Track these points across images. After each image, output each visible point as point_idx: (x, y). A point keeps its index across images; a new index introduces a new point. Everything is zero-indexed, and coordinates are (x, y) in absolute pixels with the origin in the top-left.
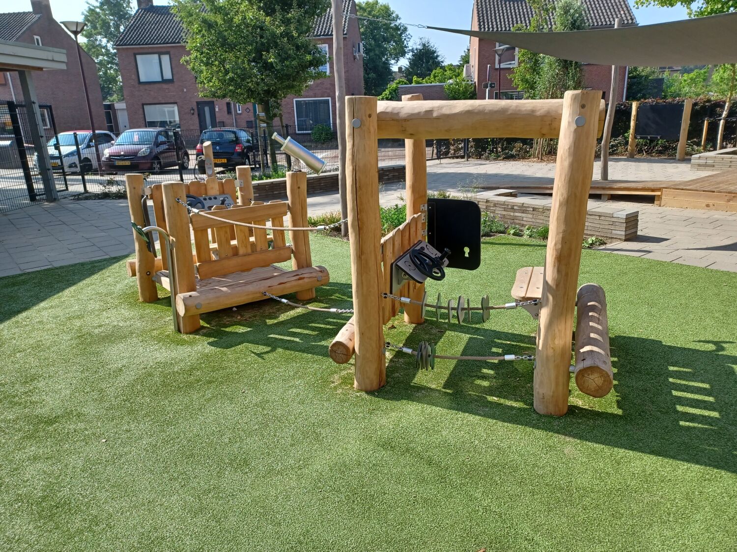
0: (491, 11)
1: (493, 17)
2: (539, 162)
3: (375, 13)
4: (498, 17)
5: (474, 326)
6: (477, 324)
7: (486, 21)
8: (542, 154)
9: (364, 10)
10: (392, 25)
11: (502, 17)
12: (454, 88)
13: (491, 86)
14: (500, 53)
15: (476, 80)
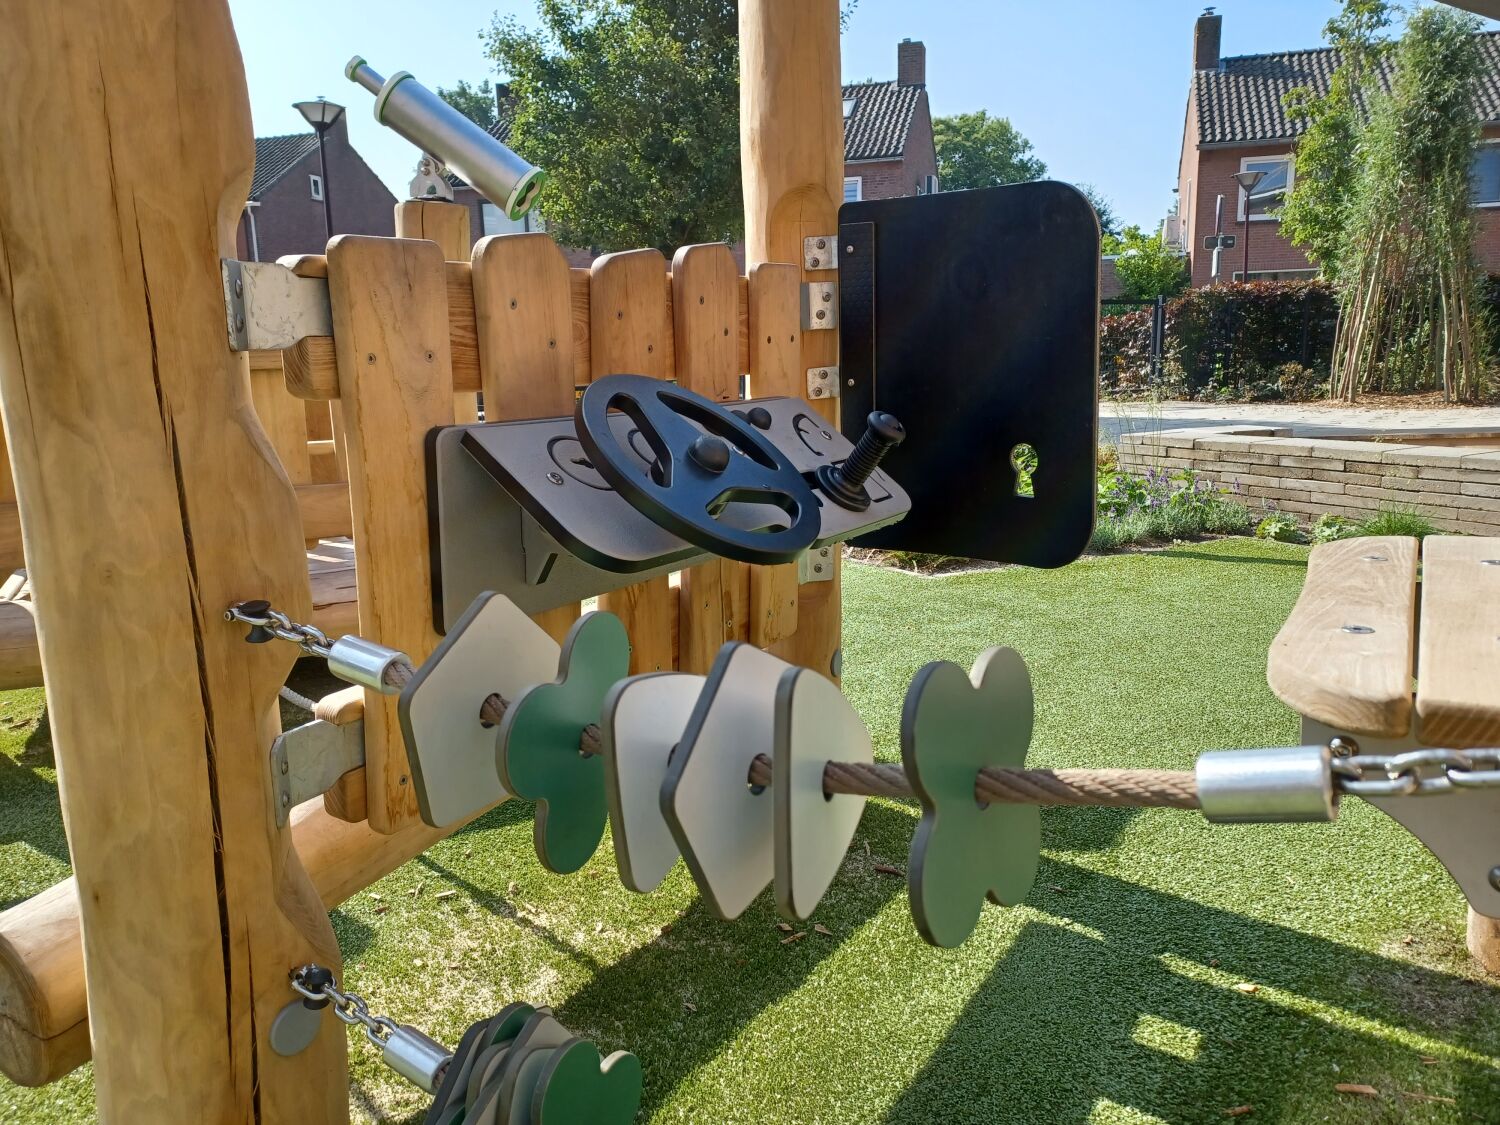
0: (1230, 100)
1: (1235, 112)
2: (1347, 407)
3: (979, 136)
4: (1246, 112)
5: (1066, 857)
6: (1084, 846)
7: (1217, 119)
8: (1355, 389)
9: (956, 130)
10: (1015, 161)
11: (1255, 111)
12: (1137, 266)
13: (1225, 244)
14: (1248, 182)
15: (1191, 249)
